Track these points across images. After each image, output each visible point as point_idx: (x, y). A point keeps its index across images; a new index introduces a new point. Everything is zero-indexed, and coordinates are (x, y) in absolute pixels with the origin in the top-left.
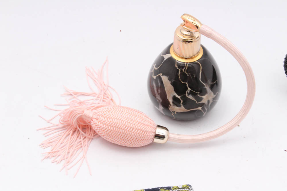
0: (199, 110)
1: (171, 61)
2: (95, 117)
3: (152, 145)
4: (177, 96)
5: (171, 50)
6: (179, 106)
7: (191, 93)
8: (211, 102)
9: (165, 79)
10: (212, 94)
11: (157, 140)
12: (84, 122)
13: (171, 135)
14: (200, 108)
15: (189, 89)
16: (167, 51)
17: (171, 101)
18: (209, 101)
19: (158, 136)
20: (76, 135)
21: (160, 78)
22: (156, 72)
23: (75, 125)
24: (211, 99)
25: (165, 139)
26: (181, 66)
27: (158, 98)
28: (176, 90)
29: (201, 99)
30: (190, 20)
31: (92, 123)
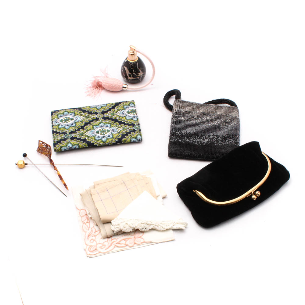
0: (138, 79)
1: (127, 62)
2: (103, 81)
3: (122, 91)
4: (130, 74)
5: (127, 58)
6: (131, 77)
7: (134, 72)
8: (142, 75)
9: (126, 68)
10: (142, 73)
11: (123, 89)
12: (99, 84)
13: (128, 87)
14: (138, 78)
15: (134, 71)
16: (126, 59)
17: (128, 75)
18: (141, 75)
19: (124, 87)
20: (97, 89)
21: (124, 68)
22: (123, 66)
23: (97, 85)
24: (142, 74)
25: (126, 88)
26: (131, 63)
27: (124, 75)
28: (130, 72)
29: (138, 74)
30: (133, 47)
31: (102, 84)
